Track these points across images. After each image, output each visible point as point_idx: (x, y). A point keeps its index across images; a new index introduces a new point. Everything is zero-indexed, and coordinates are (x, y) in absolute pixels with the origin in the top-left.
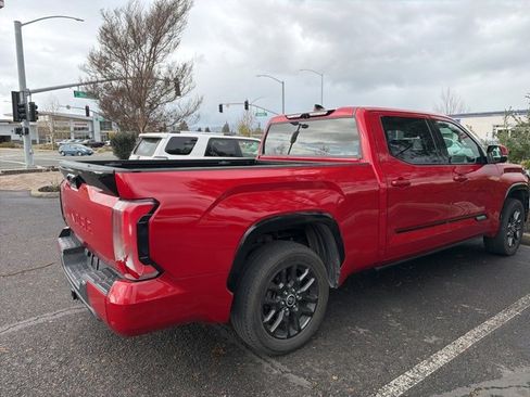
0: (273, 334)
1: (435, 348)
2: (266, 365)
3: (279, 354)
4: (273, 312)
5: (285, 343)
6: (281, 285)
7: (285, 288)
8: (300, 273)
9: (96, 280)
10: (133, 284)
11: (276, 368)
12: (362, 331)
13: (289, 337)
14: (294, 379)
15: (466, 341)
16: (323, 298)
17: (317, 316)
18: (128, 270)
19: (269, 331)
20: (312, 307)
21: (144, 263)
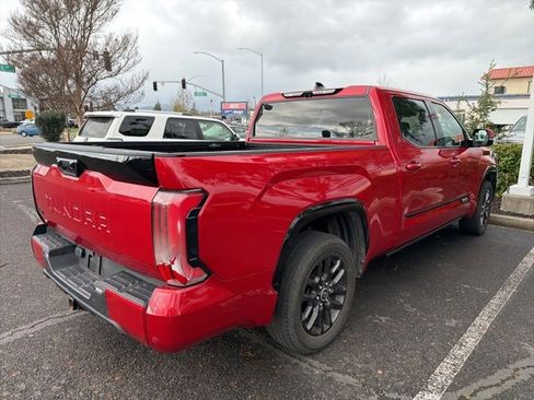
0: (309, 332)
1: (459, 332)
2: (304, 366)
3: (314, 352)
4: (310, 308)
5: (320, 340)
6: (317, 280)
7: (321, 283)
8: (333, 265)
9: (119, 288)
10: (179, 292)
11: (316, 368)
12: (383, 319)
13: (323, 333)
14: (339, 377)
15: (484, 321)
16: (350, 289)
17: (345, 308)
18: (174, 275)
19: (306, 329)
20: (341, 299)
21: (193, 264)
